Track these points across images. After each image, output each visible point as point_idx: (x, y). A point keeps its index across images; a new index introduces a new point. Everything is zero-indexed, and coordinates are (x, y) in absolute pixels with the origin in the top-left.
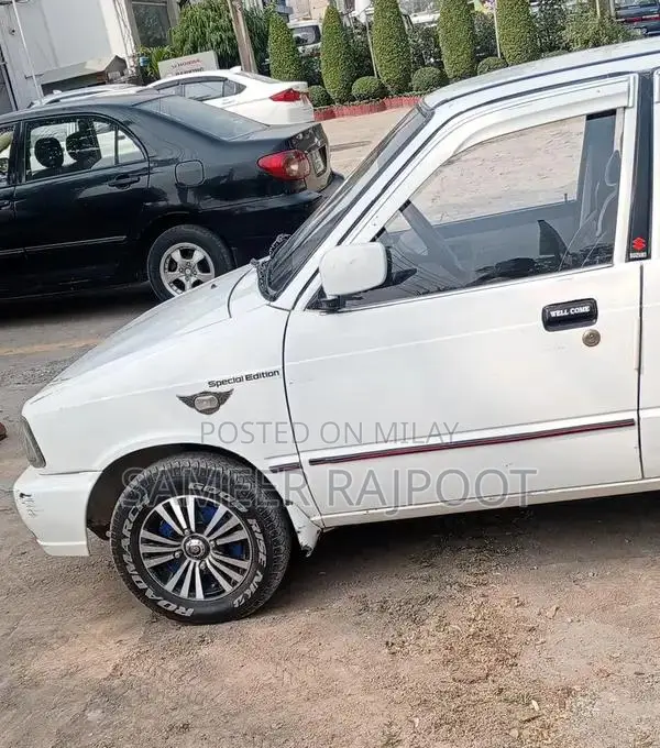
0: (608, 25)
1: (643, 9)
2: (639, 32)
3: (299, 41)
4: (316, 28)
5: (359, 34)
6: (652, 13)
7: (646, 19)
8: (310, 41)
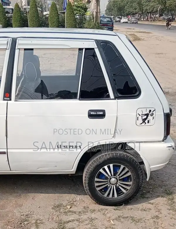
0: (97, 25)
1: (108, 23)
2: (106, 29)
3: (7, 12)
4: (12, 9)
5: (25, 14)
6: (110, 24)
7: (108, 26)
8: (10, 13)
